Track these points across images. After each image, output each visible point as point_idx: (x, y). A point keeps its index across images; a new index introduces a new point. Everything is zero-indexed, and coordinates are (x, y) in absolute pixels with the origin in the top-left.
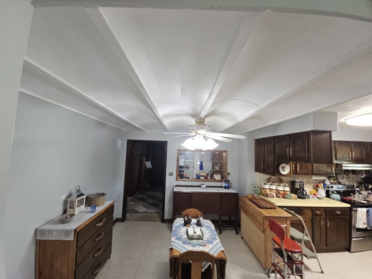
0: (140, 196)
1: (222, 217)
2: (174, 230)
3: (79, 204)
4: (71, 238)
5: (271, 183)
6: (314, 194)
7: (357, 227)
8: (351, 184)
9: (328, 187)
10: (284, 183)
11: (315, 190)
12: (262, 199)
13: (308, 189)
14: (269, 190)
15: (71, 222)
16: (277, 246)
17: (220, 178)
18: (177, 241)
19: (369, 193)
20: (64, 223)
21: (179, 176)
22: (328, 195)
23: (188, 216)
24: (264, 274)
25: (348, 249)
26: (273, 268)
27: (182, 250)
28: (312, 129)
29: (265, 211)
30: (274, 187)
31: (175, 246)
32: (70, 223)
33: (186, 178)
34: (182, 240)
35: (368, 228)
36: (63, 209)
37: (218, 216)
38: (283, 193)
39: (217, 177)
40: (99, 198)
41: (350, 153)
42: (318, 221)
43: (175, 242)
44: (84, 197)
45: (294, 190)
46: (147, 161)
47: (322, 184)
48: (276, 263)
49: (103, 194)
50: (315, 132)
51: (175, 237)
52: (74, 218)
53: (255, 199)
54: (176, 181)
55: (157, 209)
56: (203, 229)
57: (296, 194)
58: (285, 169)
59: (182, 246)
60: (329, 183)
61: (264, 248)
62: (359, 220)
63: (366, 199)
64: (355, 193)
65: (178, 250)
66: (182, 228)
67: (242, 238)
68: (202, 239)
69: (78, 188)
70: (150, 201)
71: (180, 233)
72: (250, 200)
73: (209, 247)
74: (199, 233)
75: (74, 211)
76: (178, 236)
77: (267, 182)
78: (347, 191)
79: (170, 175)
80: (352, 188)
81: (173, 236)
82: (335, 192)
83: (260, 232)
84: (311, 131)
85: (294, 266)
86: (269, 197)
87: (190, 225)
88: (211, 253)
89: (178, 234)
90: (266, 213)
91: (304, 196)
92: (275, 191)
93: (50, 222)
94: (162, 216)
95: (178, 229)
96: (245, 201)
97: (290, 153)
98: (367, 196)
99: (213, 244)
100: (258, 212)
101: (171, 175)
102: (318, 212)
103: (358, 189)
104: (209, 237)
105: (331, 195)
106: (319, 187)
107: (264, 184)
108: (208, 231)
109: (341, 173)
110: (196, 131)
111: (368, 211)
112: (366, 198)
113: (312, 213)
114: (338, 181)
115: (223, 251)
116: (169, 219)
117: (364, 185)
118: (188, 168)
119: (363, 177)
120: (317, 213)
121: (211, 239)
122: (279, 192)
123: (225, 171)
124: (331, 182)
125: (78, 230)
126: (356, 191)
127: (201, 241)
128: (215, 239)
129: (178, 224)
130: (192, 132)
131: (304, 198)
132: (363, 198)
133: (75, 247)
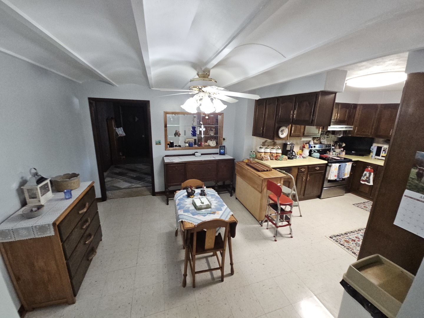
0: (118, 170)
1: (218, 183)
2: (178, 203)
3: (43, 191)
4: (51, 232)
5: (266, 147)
6: (300, 154)
7: (329, 179)
8: (329, 143)
9: (312, 147)
10: (277, 146)
11: (301, 150)
12: (258, 163)
13: (296, 149)
14: (264, 153)
15: (42, 215)
16: (271, 202)
17: (215, 144)
18: (186, 214)
19: (341, 151)
20: (32, 218)
21: (168, 145)
22: (310, 155)
23: (191, 188)
24: (258, 224)
25: (319, 197)
26: (266, 219)
27: (194, 222)
28: (322, 89)
29: (263, 174)
30: (268, 150)
31: (185, 219)
32: (40, 217)
33: (176, 146)
34: (190, 212)
35: (337, 180)
36: (19, 201)
37: (214, 182)
38: (275, 156)
39: (212, 143)
40: (71, 180)
41: (336, 115)
42: (301, 177)
43: (184, 215)
44: (48, 181)
45: (285, 152)
46: (118, 127)
47: (308, 145)
48: (269, 215)
49: (75, 175)
50: (325, 93)
51: (183, 210)
52: (44, 209)
53: (252, 163)
54: (165, 150)
55: (143, 183)
56: (209, 198)
57: (286, 155)
58: (283, 132)
59: (192, 217)
60: (313, 144)
61: (259, 205)
62: (332, 174)
63: (338, 156)
64: (331, 150)
65: (190, 222)
66: (186, 200)
67: (236, 199)
68: (210, 208)
69: (33, 171)
70: (131, 175)
71: (186, 205)
72: (247, 165)
73: (219, 213)
74: (206, 203)
75: (39, 201)
76: (185, 209)
77: (263, 146)
78: (325, 149)
79: (157, 144)
80: (329, 147)
81: (179, 209)
82: (316, 151)
83: (257, 193)
84: (320, 91)
85: (284, 216)
86: (264, 160)
87: (194, 196)
88: (223, 218)
89: (184, 207)
90: (264, 175)
91: (293, 157)
92: (269, 154)
93: (8, 219)
94: (152, 190)
95: (182, 202)
96: (243, 166)
97: (294, 116)
98: (340, 153)
99: (222, 210)
100: (256, 175)
101: (159, 144)
102: (303, 170)
103: (333, 147)
104: (216, 205)
105: (313, 153)
106: (305, 148)
107: (260, 148)
108: (214, 199)
109: (324, 134)
110: (200, 88)
111: (340, 166)
112: (339, 154)
113: (298, 171)
114: (320, 141)
115: (232, 215)
116: (162, 191)
117: (339, 144)
118: (178, 135)
119: (340, 136)
120: (301, 171)
121: (218, 206)
122: (272, 155)
123: (220, 137)
124: (314, 142)
125: (57, 223)
126: (331, 149)
127: (210, 209)
128: (223, 206)
129: (180, 197)
130: (193, 89)
131: (292, 159)
132: (335, 155)
133: (60, 241)
